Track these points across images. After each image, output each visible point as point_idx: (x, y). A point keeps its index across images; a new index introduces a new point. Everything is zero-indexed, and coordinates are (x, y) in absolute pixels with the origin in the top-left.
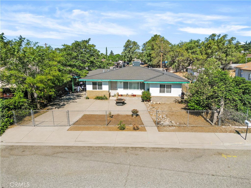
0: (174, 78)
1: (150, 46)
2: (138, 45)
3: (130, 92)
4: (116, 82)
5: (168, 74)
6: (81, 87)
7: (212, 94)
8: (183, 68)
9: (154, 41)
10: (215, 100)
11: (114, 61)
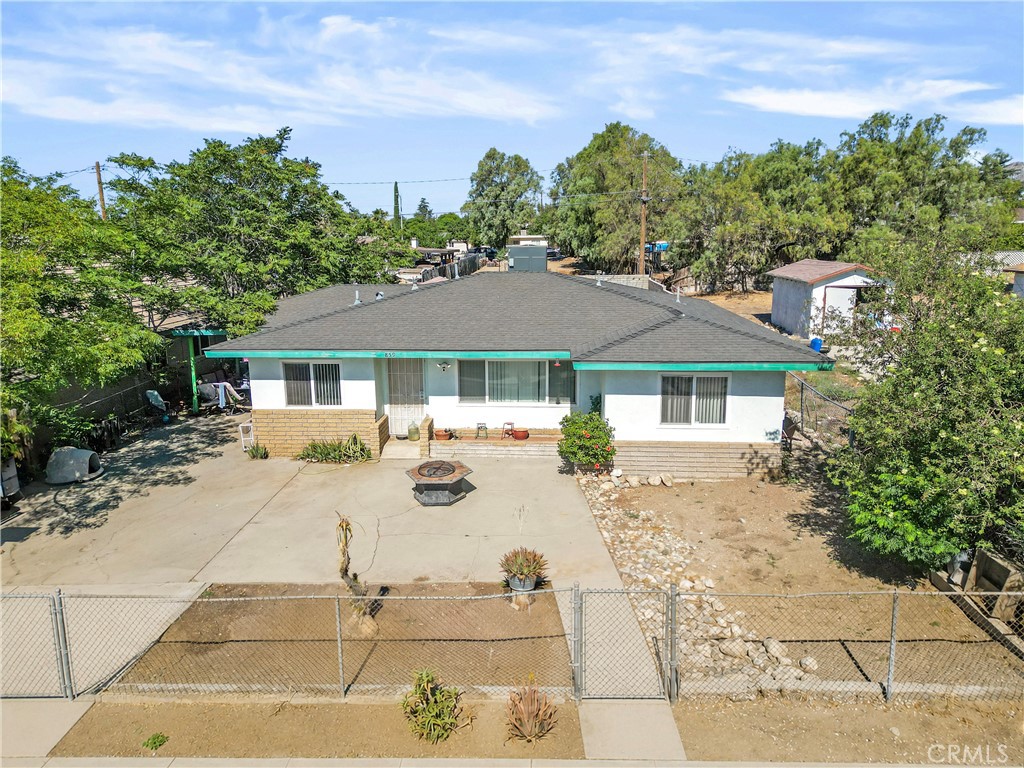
0: (739, 338)
1: (590, 175)
2: (534, 173)
4: (420, 362)
5: (702, 317)
8: (740, 271)
9: (608, 152)
11: (428, 242)
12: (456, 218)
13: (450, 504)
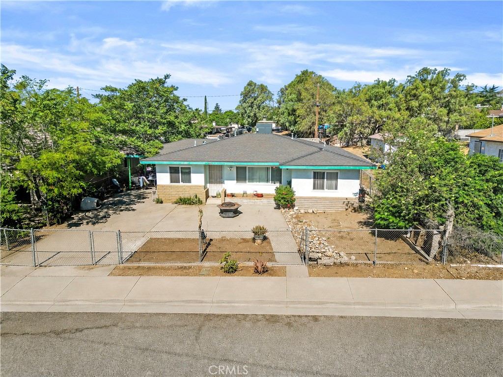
0: (343, 158)
1: (294, 93)
2: (269, 92)
3: (250, 187)
4: (221, 166)
5: (331, 150)
6: (147, 178)
7: (427, 192)
8: (360, 137)
9: (303, 84)
10: (434, 206)
11: (220, 124)
12: (233, 113)
13: (234, 217)
